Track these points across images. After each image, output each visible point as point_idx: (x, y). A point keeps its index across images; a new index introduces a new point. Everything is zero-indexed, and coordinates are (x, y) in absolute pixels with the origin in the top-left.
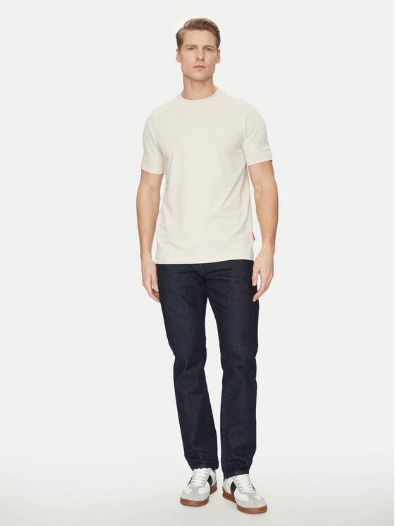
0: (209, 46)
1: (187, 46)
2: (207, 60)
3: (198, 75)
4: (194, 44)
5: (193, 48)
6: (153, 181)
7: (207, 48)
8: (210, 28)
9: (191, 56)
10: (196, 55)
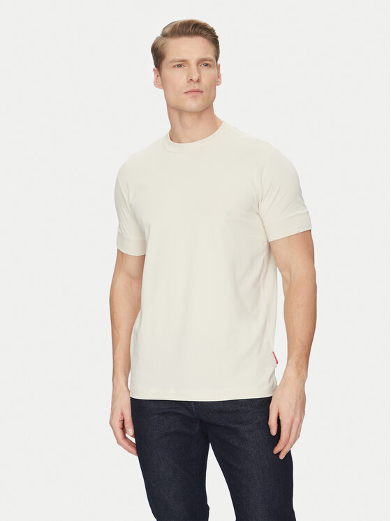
0: (206, 60)
1: (172, 62)
2: (204, 81)
3: (192, 104)
4: (182, 58)
5: (182, 64)
6: (132, 266)
7: (204, 63)
8: (204, 32)
9: (179, 78)
10: (188, 76)
